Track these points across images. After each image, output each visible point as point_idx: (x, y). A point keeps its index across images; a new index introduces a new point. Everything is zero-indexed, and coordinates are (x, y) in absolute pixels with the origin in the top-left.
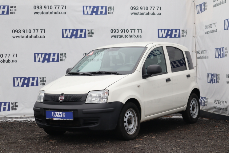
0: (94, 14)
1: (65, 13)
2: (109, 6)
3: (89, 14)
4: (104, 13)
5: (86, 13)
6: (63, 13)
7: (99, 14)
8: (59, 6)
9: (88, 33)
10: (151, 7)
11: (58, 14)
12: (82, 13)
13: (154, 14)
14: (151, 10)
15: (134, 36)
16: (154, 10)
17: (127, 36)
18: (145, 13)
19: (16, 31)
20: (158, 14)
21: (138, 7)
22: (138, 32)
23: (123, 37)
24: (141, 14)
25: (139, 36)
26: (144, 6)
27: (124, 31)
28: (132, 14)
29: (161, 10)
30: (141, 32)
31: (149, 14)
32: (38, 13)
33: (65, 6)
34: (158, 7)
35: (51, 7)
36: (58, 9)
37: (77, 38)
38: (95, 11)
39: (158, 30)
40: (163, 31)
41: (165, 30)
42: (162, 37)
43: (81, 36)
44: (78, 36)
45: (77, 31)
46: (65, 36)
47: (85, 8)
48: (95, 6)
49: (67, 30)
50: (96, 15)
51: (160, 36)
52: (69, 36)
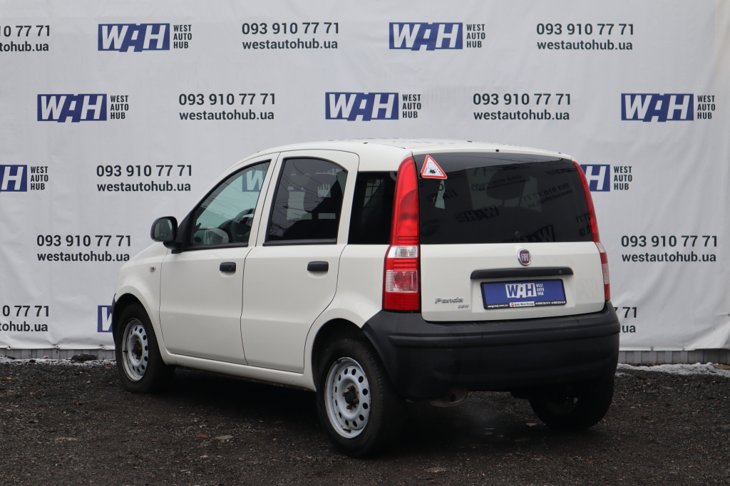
0: (424, 47)
1: (335, 45)
2: (469, 23)
3: (407, 46)
4: (453, 44)
6: (327, 45)
7: (437, 46)
8: (318, 24)
9: (404, 106)
10: (601, 26)
11: (314, 47)
12: (387, 44)
13: (611, 46)
14: (601, 33)
15: (546, 114)
16: (610, 33)
17: (525, 116)
18: (582, 43)
19: (191, 99)
20: (622, 47)
21: (561, 26)
22: (559, 103)
23: (513, 117)
24: (570, 46)
25: (561, 114)
26: (579, 23)
27: (513, 98)
28: (540, 48)
29: (632, 33)
30: (569, 103)
31: (596, 45)
32: (255, 45)
33: (337, 24)
34: (623, 26)
35: (294, 26)
36: (315, 32)
37: (369, 120)
38: (426, 40)
39: (623, 96)
40: (638, 99)
41: (644, 97)
42: (635, 117)
43: (382, 114)
44: (375, 114)
45: (371, 97)
46: (334, 113)
47: (396, 28)
48: (427, 24)
49: (341, 95)
50: (428, 49)
51: (630, 114)
52: (346, 114)
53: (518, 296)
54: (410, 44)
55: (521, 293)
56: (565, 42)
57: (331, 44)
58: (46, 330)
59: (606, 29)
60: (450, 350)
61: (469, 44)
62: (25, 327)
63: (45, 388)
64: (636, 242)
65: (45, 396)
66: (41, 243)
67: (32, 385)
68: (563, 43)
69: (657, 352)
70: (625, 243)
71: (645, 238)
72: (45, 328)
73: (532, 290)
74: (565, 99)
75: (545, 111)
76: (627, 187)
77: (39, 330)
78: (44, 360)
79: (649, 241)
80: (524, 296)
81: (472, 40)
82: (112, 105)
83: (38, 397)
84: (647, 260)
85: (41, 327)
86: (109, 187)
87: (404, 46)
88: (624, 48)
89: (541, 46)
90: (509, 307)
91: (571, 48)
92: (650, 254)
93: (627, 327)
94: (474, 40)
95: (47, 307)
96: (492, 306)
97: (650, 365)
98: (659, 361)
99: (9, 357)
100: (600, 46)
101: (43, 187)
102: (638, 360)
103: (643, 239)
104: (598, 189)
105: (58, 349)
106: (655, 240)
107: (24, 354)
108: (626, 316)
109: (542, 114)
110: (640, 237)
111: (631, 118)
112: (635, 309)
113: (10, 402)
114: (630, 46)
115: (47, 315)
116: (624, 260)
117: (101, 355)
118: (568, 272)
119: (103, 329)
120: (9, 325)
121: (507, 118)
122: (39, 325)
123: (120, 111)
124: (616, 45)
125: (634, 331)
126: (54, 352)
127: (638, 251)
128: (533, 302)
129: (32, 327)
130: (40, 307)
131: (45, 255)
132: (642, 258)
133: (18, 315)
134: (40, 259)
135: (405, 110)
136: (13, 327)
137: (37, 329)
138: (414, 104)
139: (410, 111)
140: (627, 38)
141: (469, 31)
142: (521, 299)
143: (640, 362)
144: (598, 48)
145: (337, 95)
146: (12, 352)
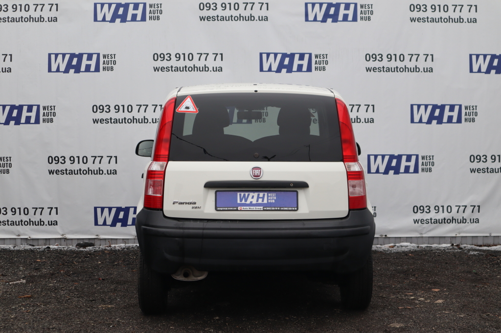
0: (330, 20)
1: (266, 19)
2: (362, 3)
3: (318, 19)
4: (350, 18)
5: (311, 18)
6: (261, 19)
7: (339, 19)
8: (254, 3)
9: (316, 63)
10: (455, 6)
11: (251, 20)
12: (304, 18)
13: (461, 20)
14: (454, 11)
15: (416, 68)
16: (461, 11)
17: (402, 70)
18: (441, 18)
19: (161, 56)
20: (469, 21)
21: (426, 6)
22: (426, 61)
23: (393, 70)
24: (433, 20)
25: (427, 68)
26: (439, 4)
27: (393, 57)
28: (412, 21)
29: (476, 11)
30: (432, 61)
31: (451, 20)
32: (208, 18)
33: (267, 4)
34: (470, 7)
35: (236, 5)
36: (252, 9)
37: (291, 72)
38: (331, 15)
39: (471, 56)
40: (481, 58)
41: (485, 56)
42: (479, 71)
43: (300, 68)
44: (295, 68)
45: (292, 56)
46: (266, 68)
47: (310, 6)
48: (332, 3)
49: (271, 55)
50: (333, 22)
51: (475, 69)
52: (274, 68)
53: (248, 202)
54: (320, 18)
55: (252, 200)
56: (430, 17)
57: (263, 18)
58: (57, 224)
59: (458, 8)
60: (177, 239)
61: (362, 18)
62: (41, 223)
63: (69, 268)
64: (480, 159)
65: (73, 274)
66: (50, 162)
67: (59, 266)
68: (428, 18)
69: (494, 236)
70: (472, 160)
71: (486, 157)
72: (56, 223)
73: (263, 198)
74: (430, 57)
75: (416, 66)
76: (473, 120)
77: (51, 225)
78: (56, 247)
79: (489, 158)
80: (254, 202)
81: (364, 15)
82: (104, 61)
83: (67, 274)
84: (488, 172)
85: (53, 223)
86: (102, 121)
87: (315, 20)
88: (471, 22)
89: (412, 20)
90: (237, 210)
91: (433, 22)
92: (490, 168)
93: (473, 219)
94: (365, 16)
95: (57, 208)
96: (222, 209)
97: (489, 246)
98: (495, 243)
99: (30, 245)
100: (454, 21)
101: (52, 121)
102: (480, 243)
103: (485, 157)
104: (453, 121)
105: (66, 239)
106: (493, 157)
107: (40, 242)
108: (473, 212)
109: (414, 68)
110: (483, 156)
111: (477, 71)
112: (479, 206)
113: (49, 279)
114: (475, 21)
115: (57, 214)
116: (471, 172)
117: (97, 243)
118: (304, 185)
119: (99, 224)
120: (29, 221)
121: (389, 71)
122: (51, 221)
123: (110, 65)
124: (465, 20)
125: (478, 222)
126: (63, 241)
127: (481, 165)
128: (262, 207)
129: (46, 223)
130: (52, 208)
131: (54, 170)
132: (484, 171)
133: (35, 214)
134: (50, 174)
135: (316, 65)
136: (31, 222)
137: (50, 224)
138: (323, 61)
139: (320, 66)
140: (473, 15)
141: (362, 9)
142: (251, 204)
143: (482, 244)
144: (452, 22)
145: (268, 55)
146: (32, 241)
